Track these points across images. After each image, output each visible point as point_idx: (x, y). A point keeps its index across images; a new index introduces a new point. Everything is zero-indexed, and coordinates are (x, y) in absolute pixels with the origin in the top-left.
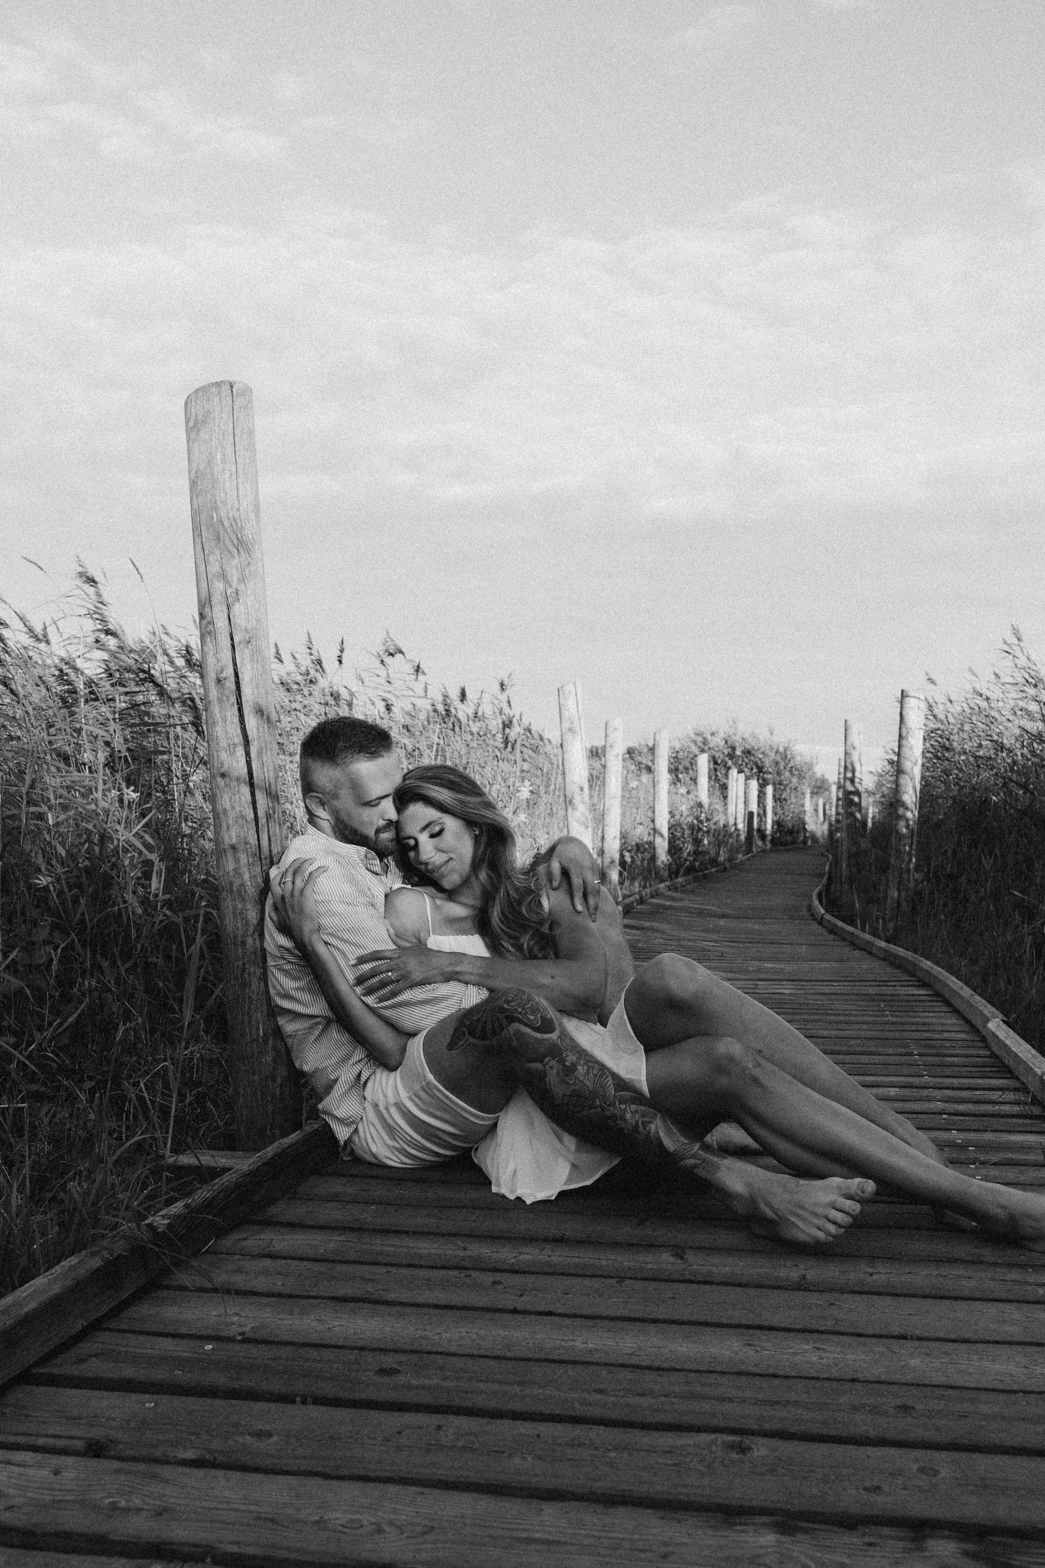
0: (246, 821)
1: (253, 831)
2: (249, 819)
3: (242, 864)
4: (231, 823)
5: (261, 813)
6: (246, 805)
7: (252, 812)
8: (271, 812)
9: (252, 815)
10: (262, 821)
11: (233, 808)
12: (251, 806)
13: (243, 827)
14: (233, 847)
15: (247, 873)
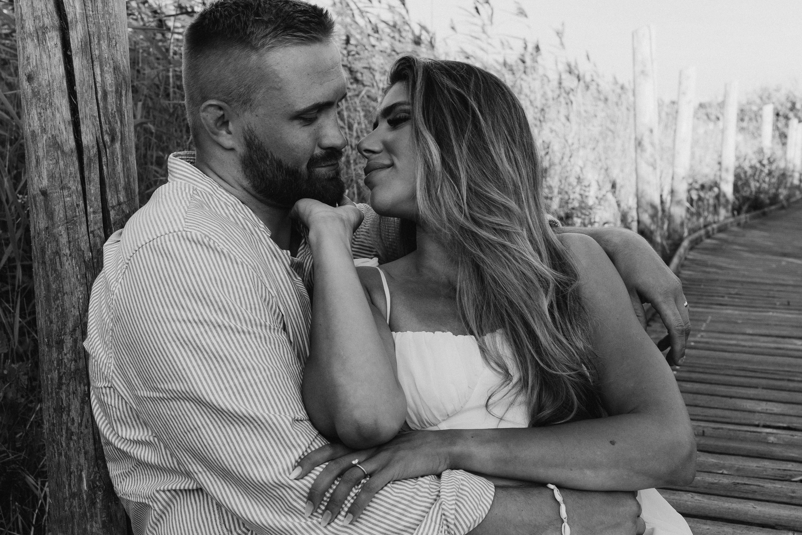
0: (63, 152)
1: (74, 168)
2: (66, 149)
3: (56, 219)
4: (41, 154)
5: (87, 139)
6: (62, 127)
7: (72, 137)
8: (107, 138)
9: (72, 143)
10: (91, 152)
11: (44, 130)
12: (71, 129)
13: (57, 163)
14: (44, 193)
15: (65, 236)
